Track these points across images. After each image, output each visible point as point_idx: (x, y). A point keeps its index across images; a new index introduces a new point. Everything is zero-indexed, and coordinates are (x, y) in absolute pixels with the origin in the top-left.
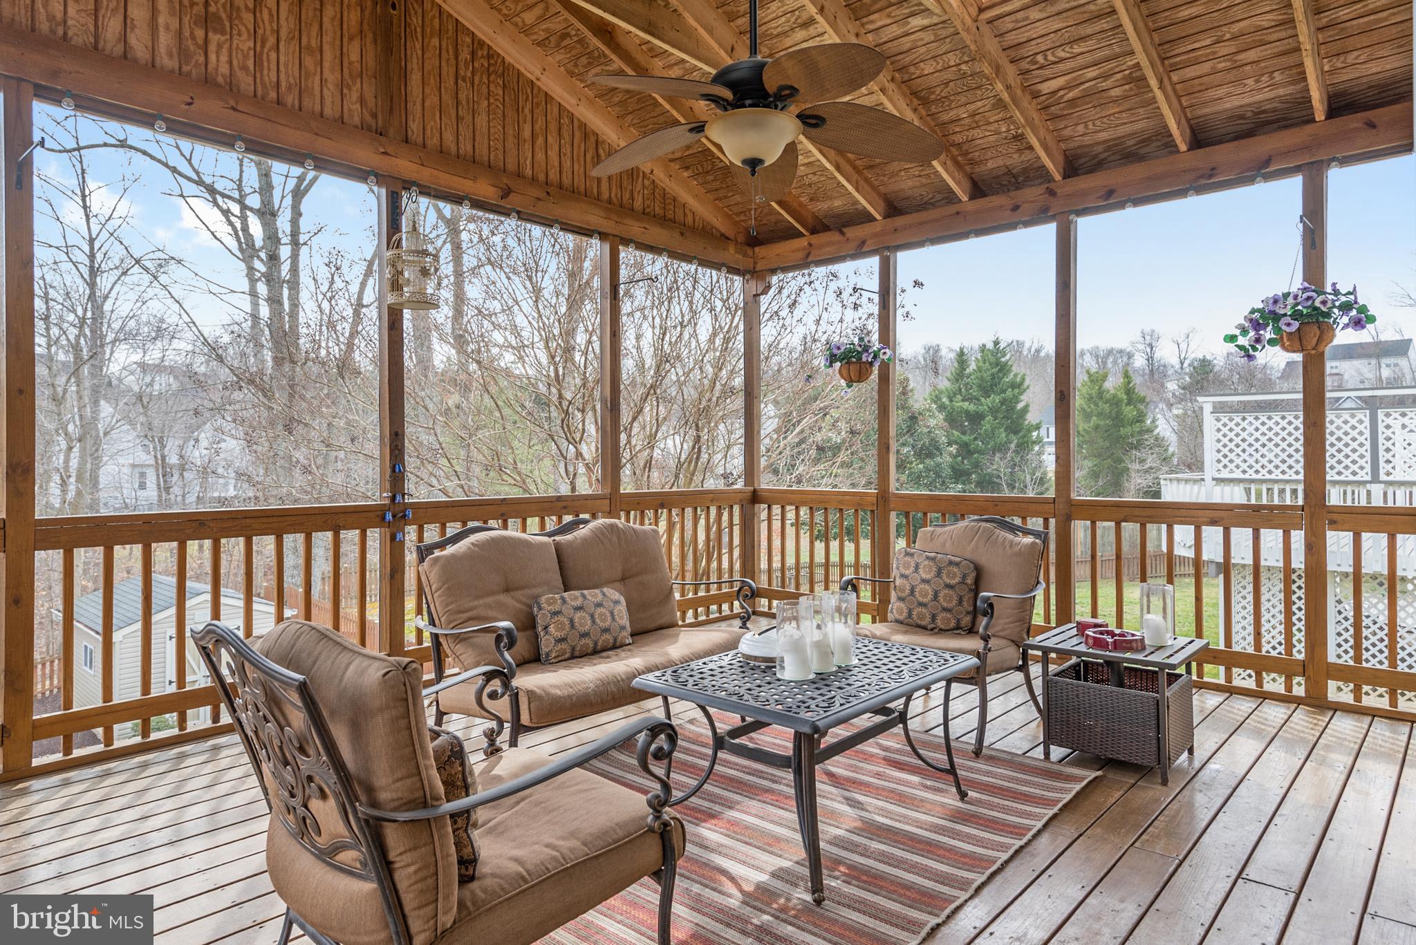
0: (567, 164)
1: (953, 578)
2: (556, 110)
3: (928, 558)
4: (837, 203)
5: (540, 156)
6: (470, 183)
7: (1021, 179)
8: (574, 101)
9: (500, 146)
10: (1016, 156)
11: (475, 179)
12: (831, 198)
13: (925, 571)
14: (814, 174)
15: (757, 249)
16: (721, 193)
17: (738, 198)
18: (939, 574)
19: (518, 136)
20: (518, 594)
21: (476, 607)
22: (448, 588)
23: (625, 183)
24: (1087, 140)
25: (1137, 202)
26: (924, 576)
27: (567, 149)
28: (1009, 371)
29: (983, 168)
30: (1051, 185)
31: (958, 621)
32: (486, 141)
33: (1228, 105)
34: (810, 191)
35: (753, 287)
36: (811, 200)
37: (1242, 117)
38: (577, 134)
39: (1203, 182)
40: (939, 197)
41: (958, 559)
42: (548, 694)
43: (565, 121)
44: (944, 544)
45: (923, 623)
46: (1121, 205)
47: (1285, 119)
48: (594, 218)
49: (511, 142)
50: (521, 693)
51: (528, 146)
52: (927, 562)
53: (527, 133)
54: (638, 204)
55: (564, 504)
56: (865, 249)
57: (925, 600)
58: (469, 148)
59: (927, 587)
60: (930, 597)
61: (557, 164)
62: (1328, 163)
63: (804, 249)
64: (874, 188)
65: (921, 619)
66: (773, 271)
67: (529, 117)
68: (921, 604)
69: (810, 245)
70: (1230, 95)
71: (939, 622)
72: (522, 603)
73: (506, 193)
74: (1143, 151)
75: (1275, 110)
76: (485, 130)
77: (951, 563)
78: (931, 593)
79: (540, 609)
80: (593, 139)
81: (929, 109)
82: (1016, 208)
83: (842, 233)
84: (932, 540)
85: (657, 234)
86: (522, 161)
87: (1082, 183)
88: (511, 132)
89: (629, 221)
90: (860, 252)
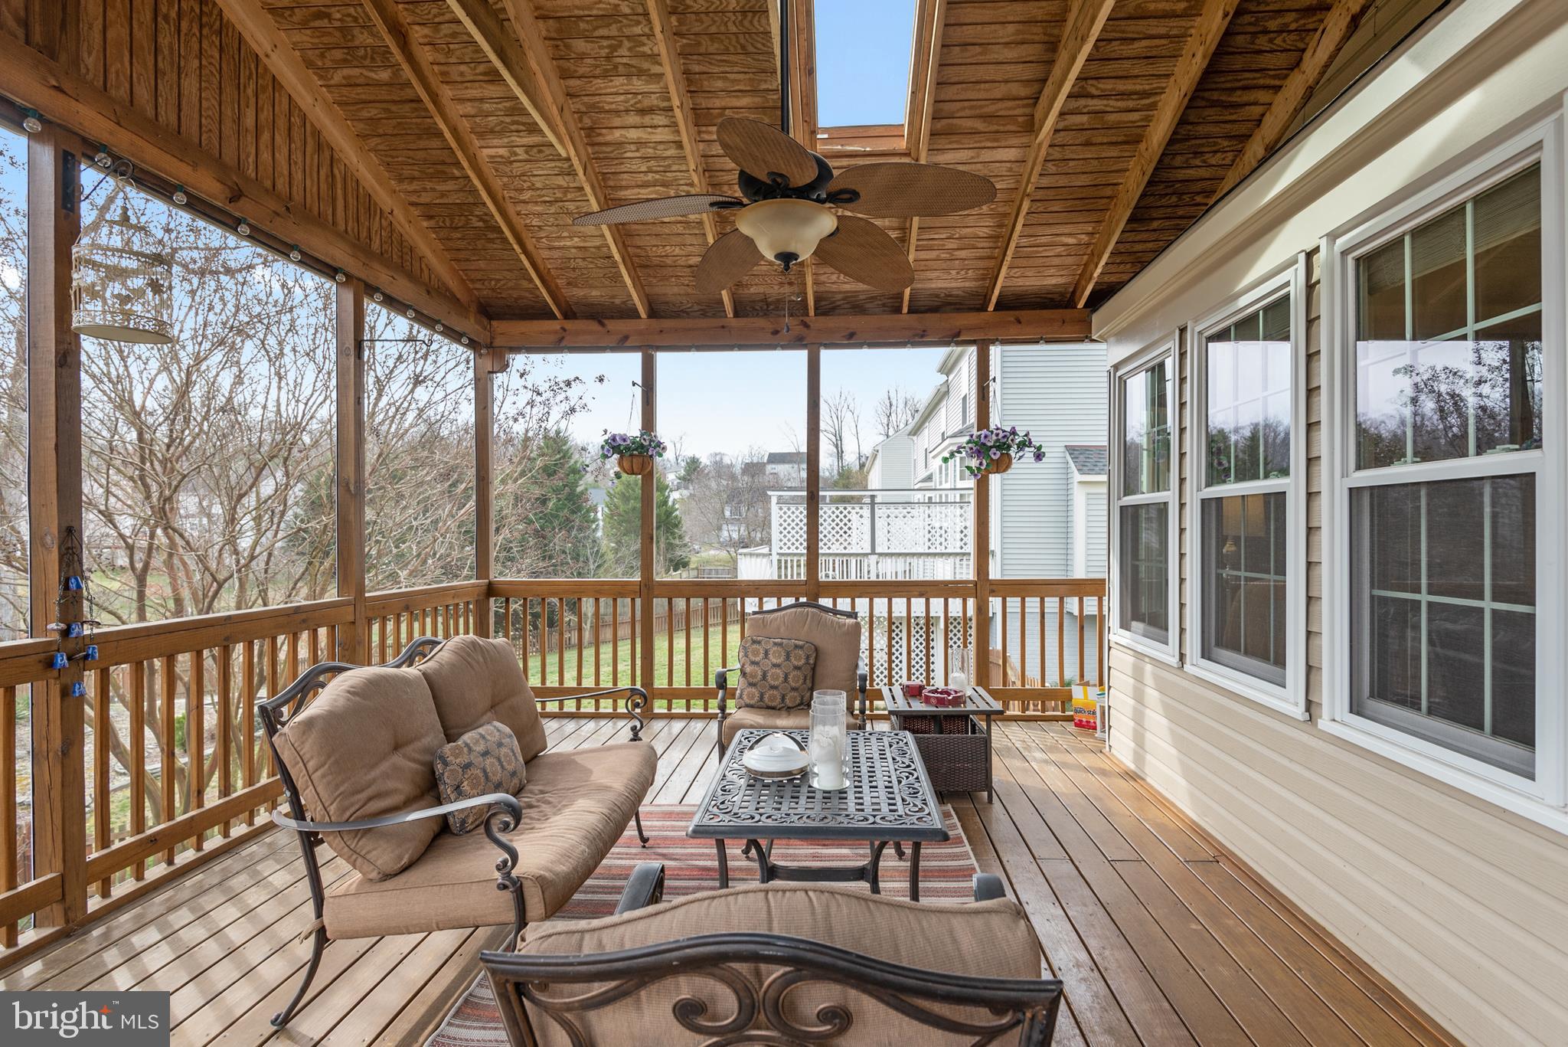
0: (298, 176)
1: (800, 660)
2: (285, 101)
3: (775, 644)
4: (595, 293)
5: (266, 156)
6: (188, 169)
7: (772, 307)
8: (310, 100)
9: (215, 128)
10: (776, 287)
11: (195, 166)
12: (591, 287)
13: (775, 657)
14: (584, 259)
15: (494, 323)
16: (462, 255)
17: (482, 264)
18: (788, 658)
19: (238, 120)
20: (409, 750)
21: (374, 780)
22: (336, 762)
23: (362, 219)
24: (834, 288)
25: (872, 345)
26: (775, 661)
27: (298, 157)
28: (570, 457)
29: (746, 291)
30: (806, 319)
31: (802, 697)
32: (196, 116)
33: (933, 286)
34: (572, 275)
35: (487, 364)
36: (569, 284)
37: (937, 296)
38: (309, 140)
39: (917, 339)
40: (696, 308)
41: (801, 643)
42: (557, 874)
43: (296, 120)
44: (779, 629)
45: (774, 704)
46: (859, 346)
47: (961, 304)
48: (339, 254)
49: (228, 128)
50: (526, 884)
51: (250, 139)
52: (775, 648)
53: (249, 121)
54: (376, 246)
55: (304, 616)
56: (627, 344)
57: (776, 683)
58: (173, 119)
59: (778, 671)
60: (781, 679)
61: (286, 173)
62: (993, 342)
63: (556, 332)
64: (642, 287)
65: (772, 701)
66: (517, 350)
67: (253, 100)
68: (773, 687)
69: (564, 330)
70: (938, 278)
71: (787, 701)
72: (414, 761)
73: (236, 196)
74: (868, 306)
75: (957, 296)
76: (195, 100)
77: (796, 647)
78: (782, 675)
79: (446, 764)
80: (327, 154)
81: (724, 229)
82: (776, 332)
83: (602, 324)
84: (765, 626)
85: (402, 288)
86: (243, 157)
87: (831, 322)
88: (229, 113)
89: (376, 266)
90: (621, 345)
